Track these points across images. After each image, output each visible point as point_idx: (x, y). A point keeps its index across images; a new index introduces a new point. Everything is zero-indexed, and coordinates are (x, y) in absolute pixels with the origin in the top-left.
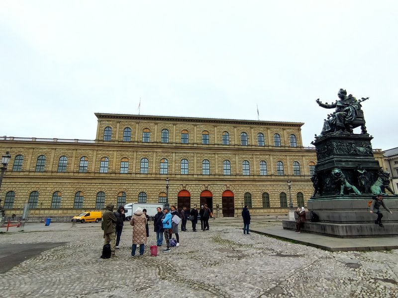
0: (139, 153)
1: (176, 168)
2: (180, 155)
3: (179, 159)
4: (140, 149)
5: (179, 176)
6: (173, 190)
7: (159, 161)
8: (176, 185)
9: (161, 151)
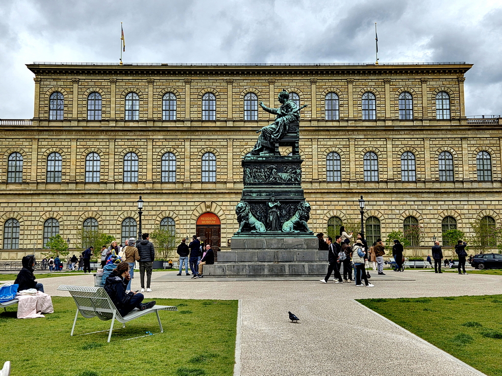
0: (120, 143)
1: (192, 170)
2: (199, 143)
3: (197, 153)
4: (120, 133)
5: (199, 186)
6: (188, 213)
7: (159, 157)
8: (192, 204)
9: (162, 137)
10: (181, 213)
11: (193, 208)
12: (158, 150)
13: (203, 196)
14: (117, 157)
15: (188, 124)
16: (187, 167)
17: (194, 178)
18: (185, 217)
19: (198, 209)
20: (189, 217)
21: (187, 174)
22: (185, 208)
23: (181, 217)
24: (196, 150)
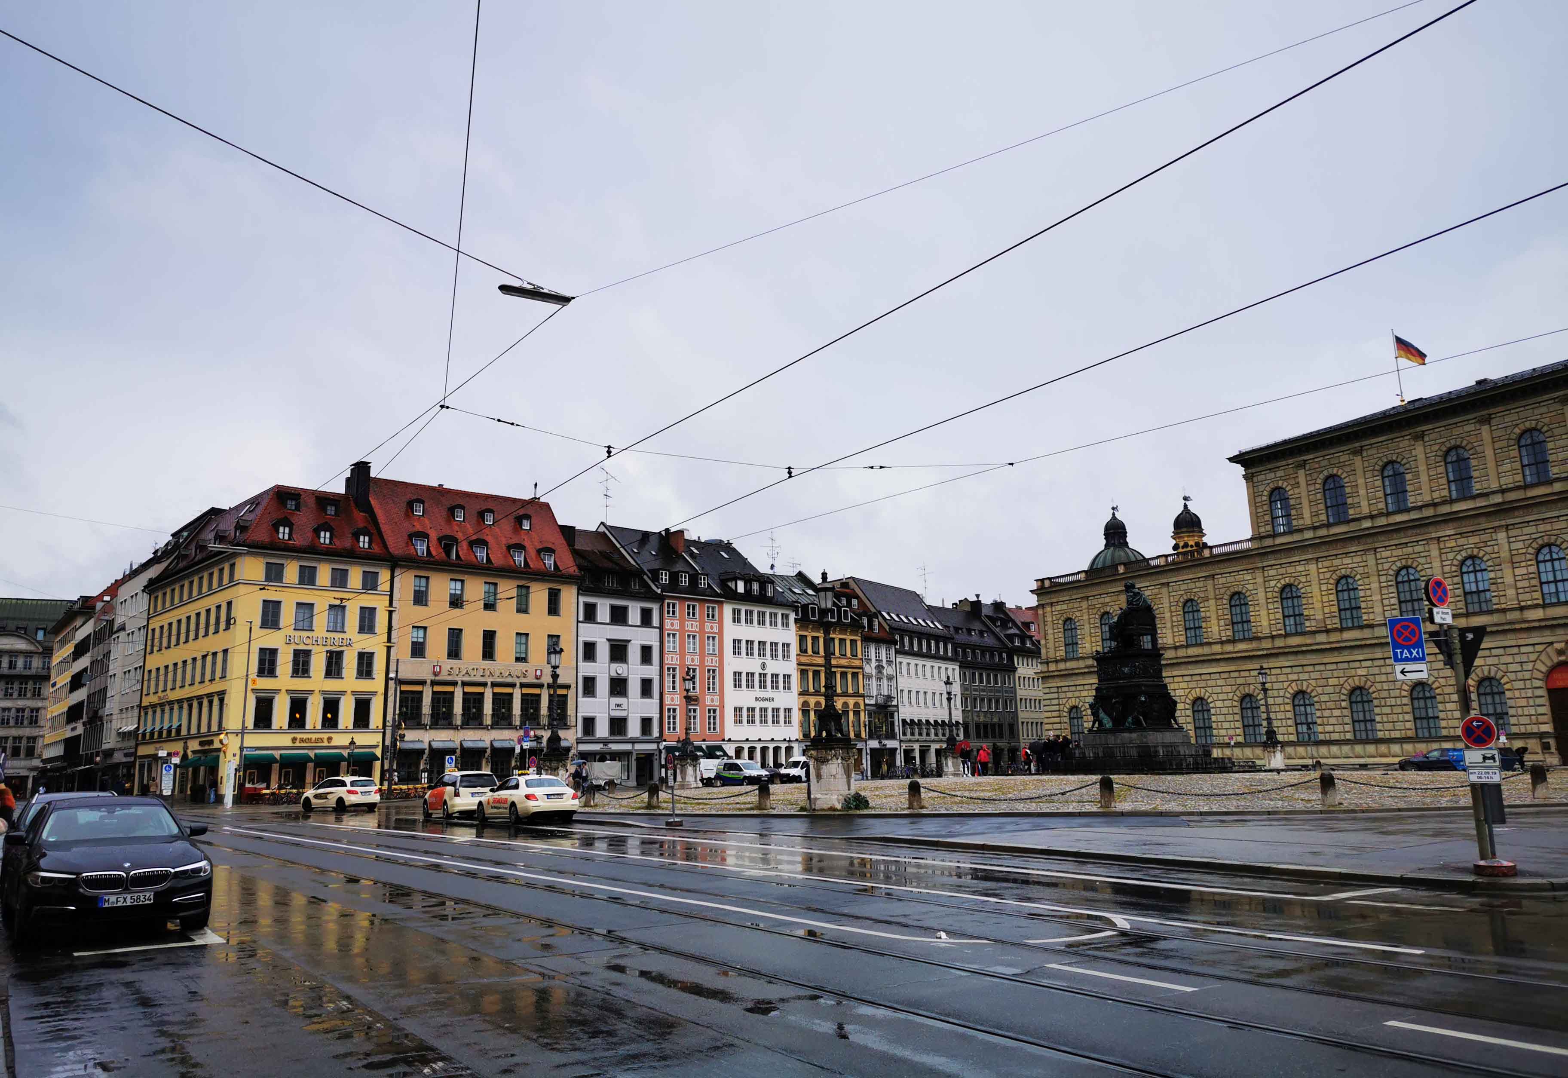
0: (1385, 554)
1: (1519, 584)
2: (1527, 530)
3: (1524, 551)
4: (1381, 538)
6: (1525, 668)
7: (1454, 568)
8: (1530, 649)
9: (1452, 532)
10: (1512, 667)
11: (1533, 657)
12: (1451, 556)
13: (1548, 632)
14: (1383, 579)
15: (1498, 499)
16: (1509, 579)
17: (1526, 599)
18: (1520, 675)
19: (1543, 657)
20: (1527, 675)
21: (1511, 592)
22: (1518, 659)
23: (1512, 676)
24: (1520, 545)
